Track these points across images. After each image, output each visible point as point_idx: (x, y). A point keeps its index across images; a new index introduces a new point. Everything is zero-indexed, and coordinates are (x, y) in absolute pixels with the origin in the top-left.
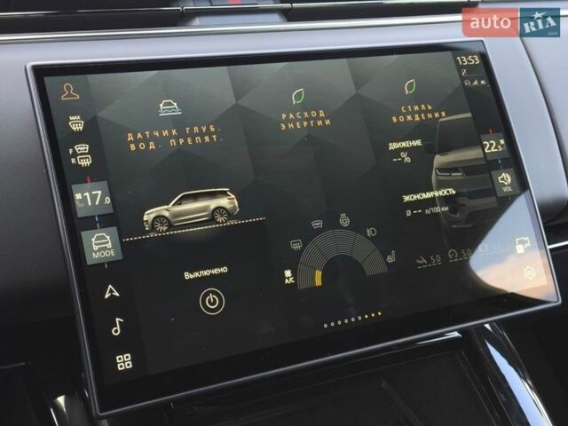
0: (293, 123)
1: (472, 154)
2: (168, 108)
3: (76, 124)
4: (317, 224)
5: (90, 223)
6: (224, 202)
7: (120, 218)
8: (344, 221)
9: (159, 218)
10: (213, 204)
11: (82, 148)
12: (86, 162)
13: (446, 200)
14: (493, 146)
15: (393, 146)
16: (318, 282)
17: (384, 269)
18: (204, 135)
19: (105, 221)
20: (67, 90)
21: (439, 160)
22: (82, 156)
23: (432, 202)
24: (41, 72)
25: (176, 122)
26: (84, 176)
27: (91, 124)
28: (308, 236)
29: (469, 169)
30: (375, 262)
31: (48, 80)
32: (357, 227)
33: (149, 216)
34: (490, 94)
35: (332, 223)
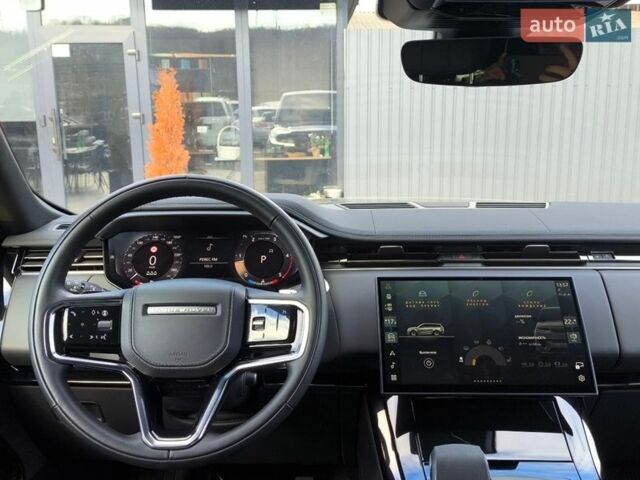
0: (471, 303)
1: (558, 324)
2: (422, 294)
3: (389, 297)
4: (477, 342)
5: (388, 330)
6: (439, 329)
7: (399, 329)
8: (489, 342)
9: (413, 331)
10: (434, 329)
11: (389, 305)
12: (390, 310)
13: (540, 341)
14: (569, 322)
15: (517, 316)
16: (474, 364)
17: (505, 364)
18: (435, 304)
19: (394, 329)
20: (388, 286)
21: (539, 324)
22: (389, 307)
23: (533, 341)
24: (380, 280)
25: (424, 299)
26: (389, 314)
27: (394, 297)
28: (472, 346)
29: (555, 330)
30: (501, 361)
31: (382, 282)
32: (495, 346)
33: (410, 330)
34: (572, 298)
35: (483, 342)
